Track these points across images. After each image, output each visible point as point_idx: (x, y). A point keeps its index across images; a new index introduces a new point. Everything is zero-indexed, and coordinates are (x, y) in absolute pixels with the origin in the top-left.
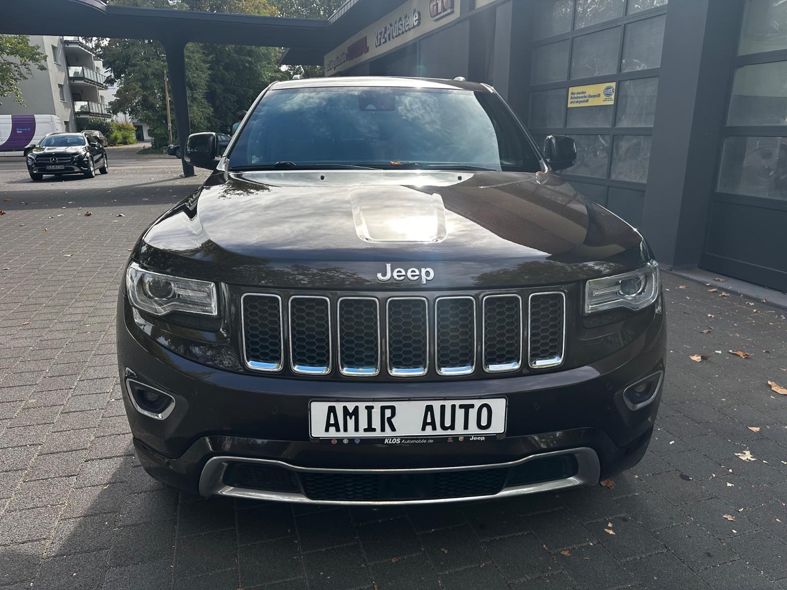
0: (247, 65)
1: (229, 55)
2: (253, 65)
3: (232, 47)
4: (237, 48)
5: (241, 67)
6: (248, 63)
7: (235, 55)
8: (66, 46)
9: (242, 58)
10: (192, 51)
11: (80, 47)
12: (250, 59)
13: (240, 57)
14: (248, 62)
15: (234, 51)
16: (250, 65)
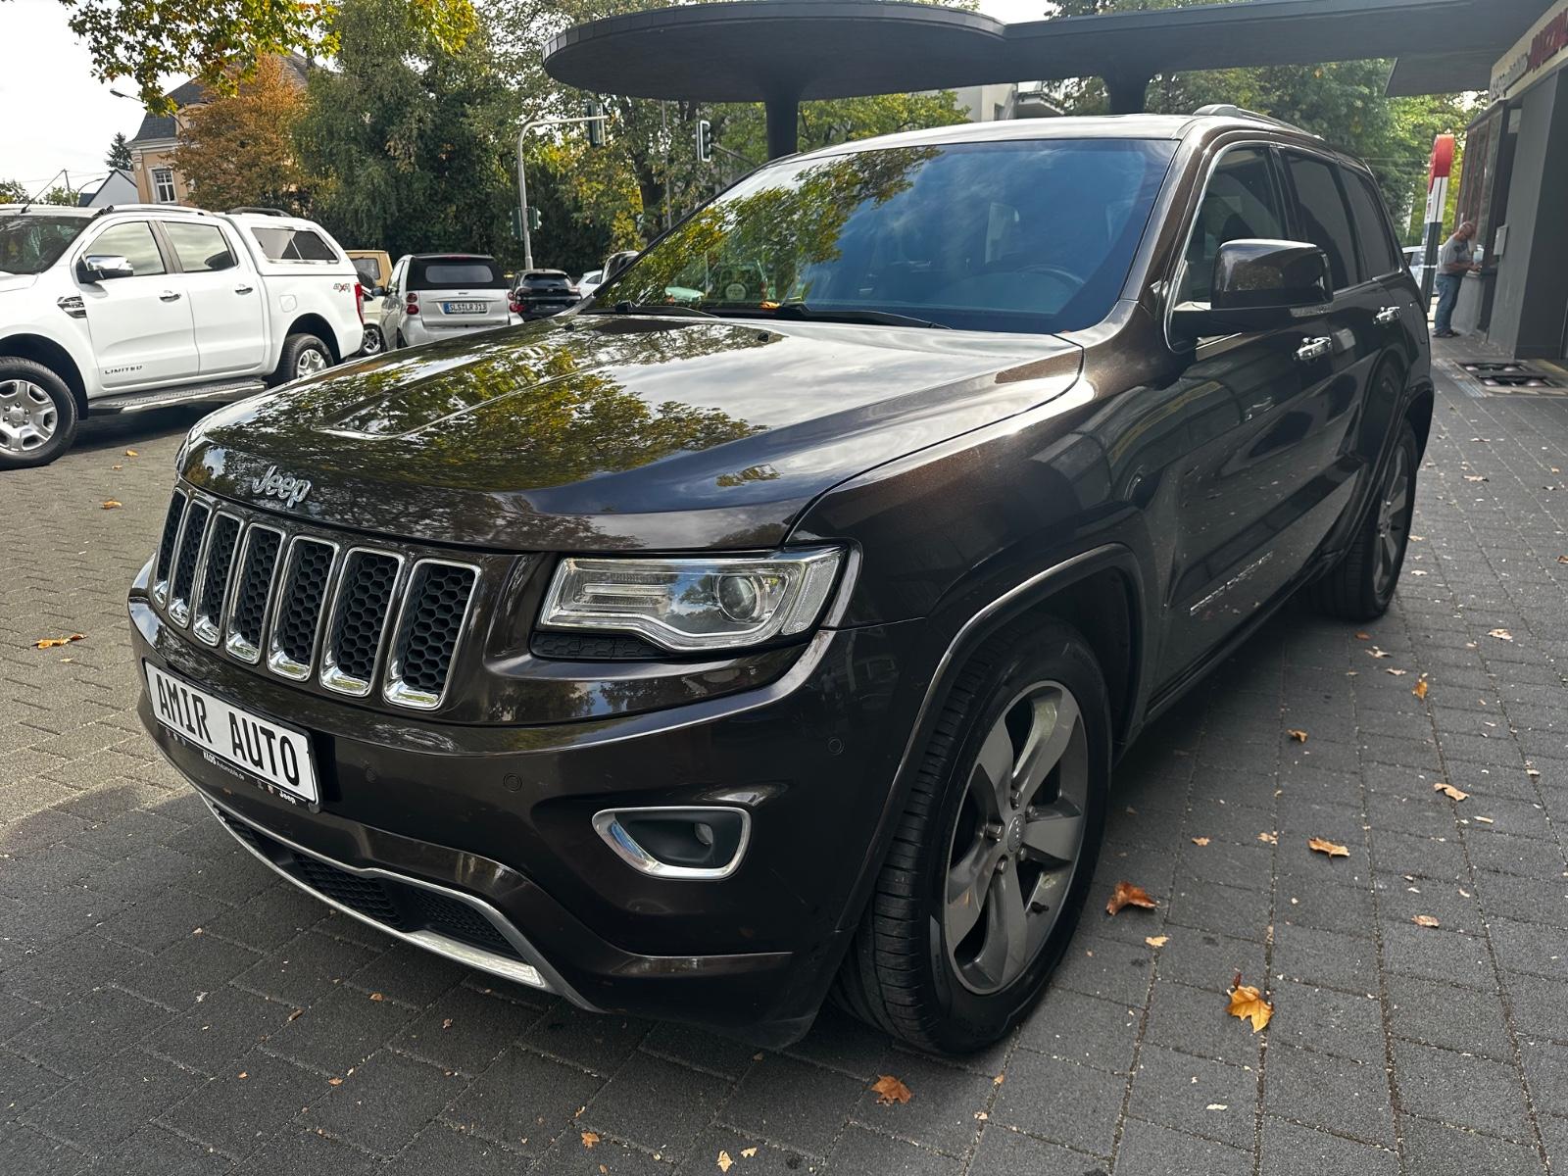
0: (1359, 104)
1: (1320, 86)
2: (1374, 102)
3: (1329, 69)
4: (1343, 70)
5: (1344, 110)
6: (1359, 98)
7: (1334, 85)
8: (1021, 103)
9: (1349, 89)
10: (1238, 87)
11: (1042, 102)
12: (1366, 91)
13: (1347, 88)
14: (1362, 97)
15: (1334, 77)
16: (1366, 104)
